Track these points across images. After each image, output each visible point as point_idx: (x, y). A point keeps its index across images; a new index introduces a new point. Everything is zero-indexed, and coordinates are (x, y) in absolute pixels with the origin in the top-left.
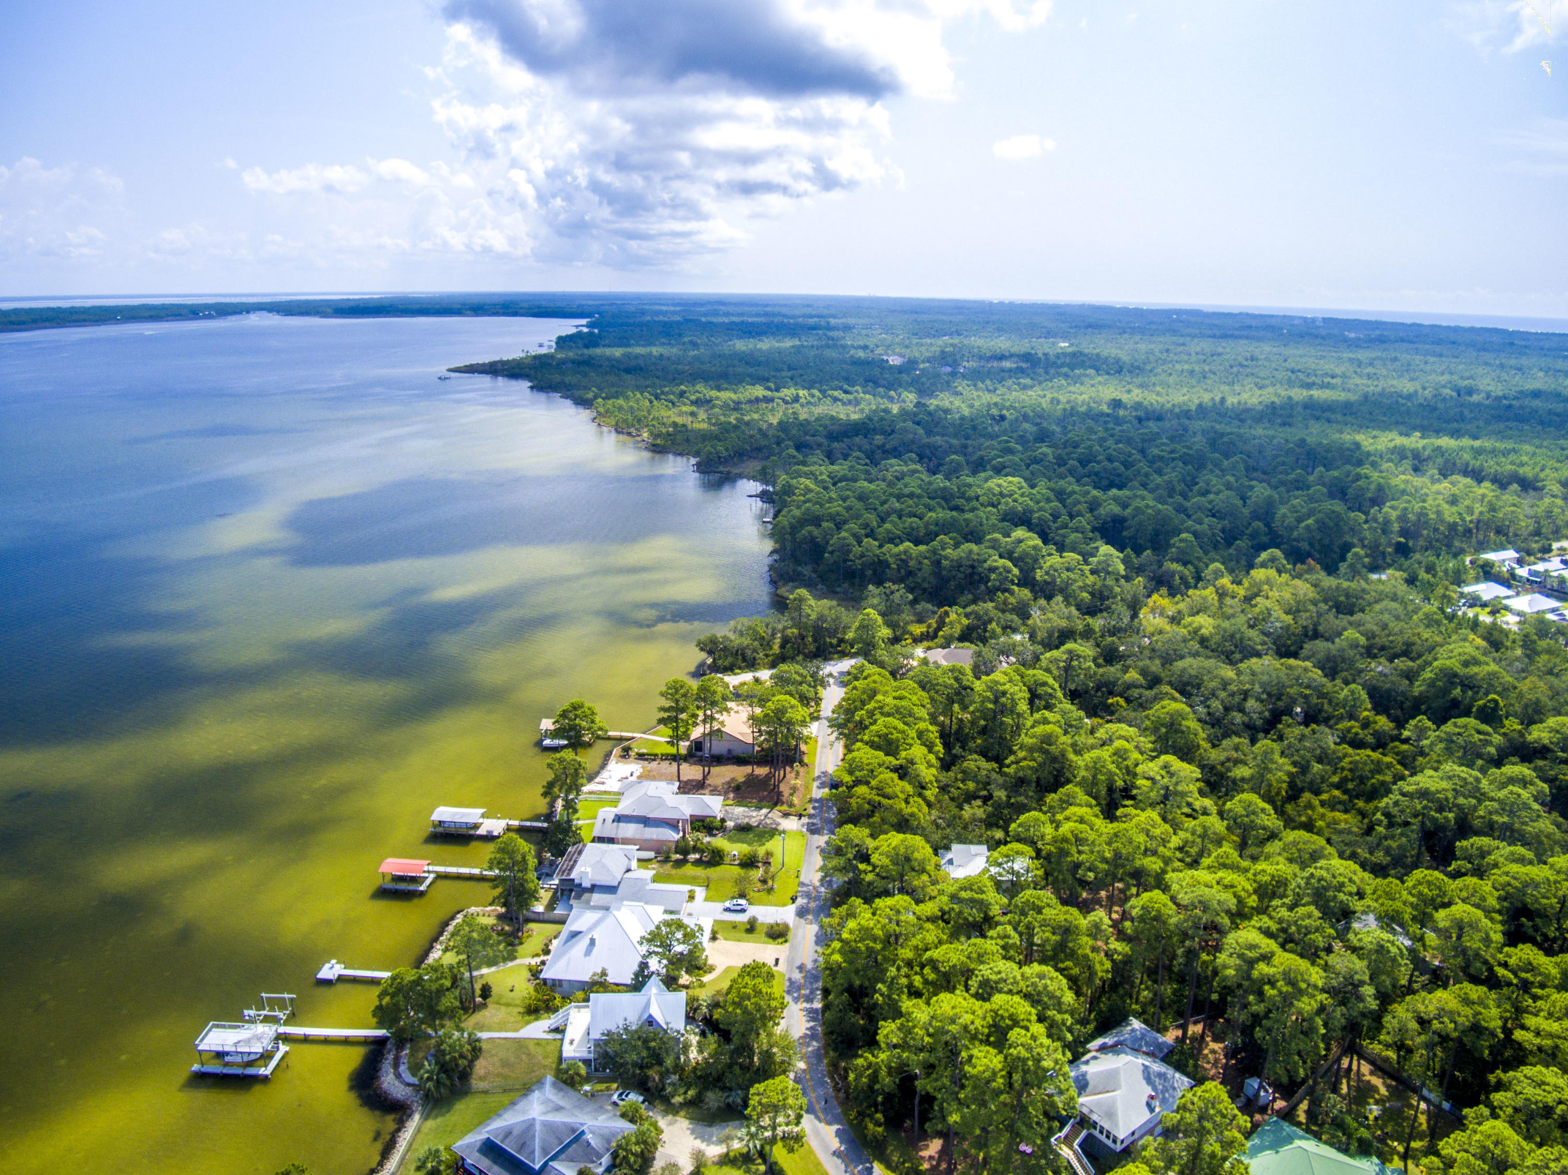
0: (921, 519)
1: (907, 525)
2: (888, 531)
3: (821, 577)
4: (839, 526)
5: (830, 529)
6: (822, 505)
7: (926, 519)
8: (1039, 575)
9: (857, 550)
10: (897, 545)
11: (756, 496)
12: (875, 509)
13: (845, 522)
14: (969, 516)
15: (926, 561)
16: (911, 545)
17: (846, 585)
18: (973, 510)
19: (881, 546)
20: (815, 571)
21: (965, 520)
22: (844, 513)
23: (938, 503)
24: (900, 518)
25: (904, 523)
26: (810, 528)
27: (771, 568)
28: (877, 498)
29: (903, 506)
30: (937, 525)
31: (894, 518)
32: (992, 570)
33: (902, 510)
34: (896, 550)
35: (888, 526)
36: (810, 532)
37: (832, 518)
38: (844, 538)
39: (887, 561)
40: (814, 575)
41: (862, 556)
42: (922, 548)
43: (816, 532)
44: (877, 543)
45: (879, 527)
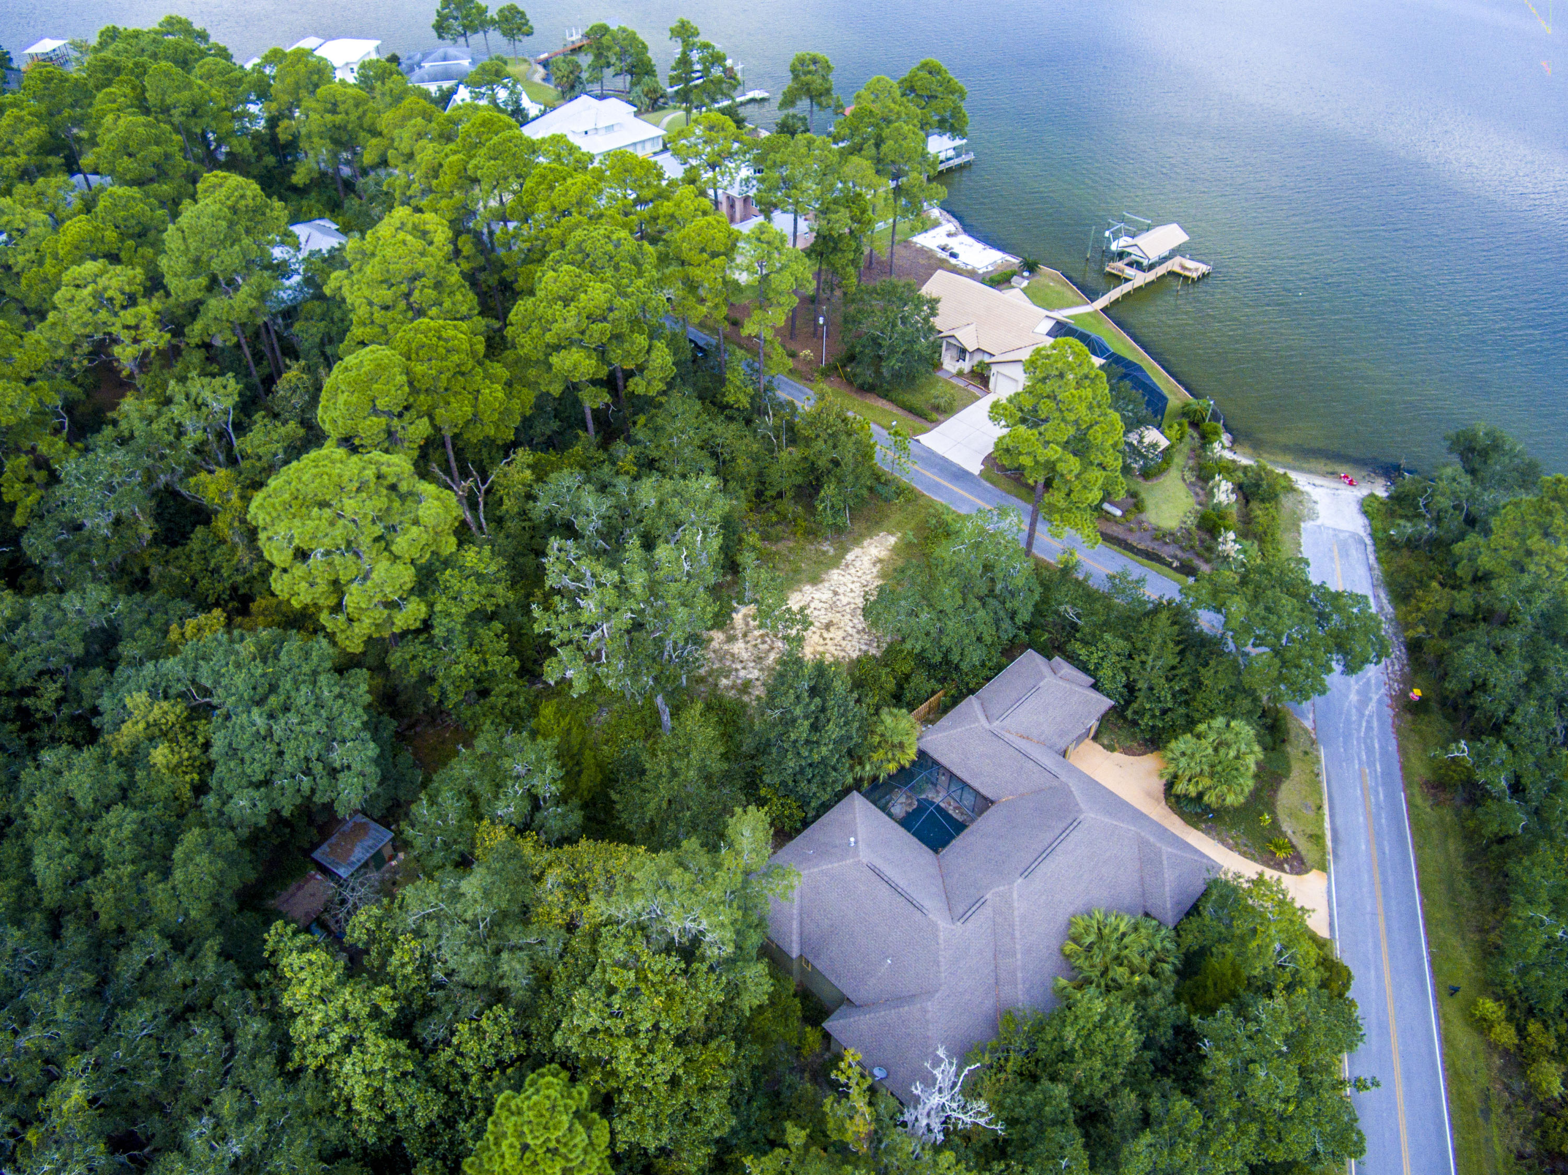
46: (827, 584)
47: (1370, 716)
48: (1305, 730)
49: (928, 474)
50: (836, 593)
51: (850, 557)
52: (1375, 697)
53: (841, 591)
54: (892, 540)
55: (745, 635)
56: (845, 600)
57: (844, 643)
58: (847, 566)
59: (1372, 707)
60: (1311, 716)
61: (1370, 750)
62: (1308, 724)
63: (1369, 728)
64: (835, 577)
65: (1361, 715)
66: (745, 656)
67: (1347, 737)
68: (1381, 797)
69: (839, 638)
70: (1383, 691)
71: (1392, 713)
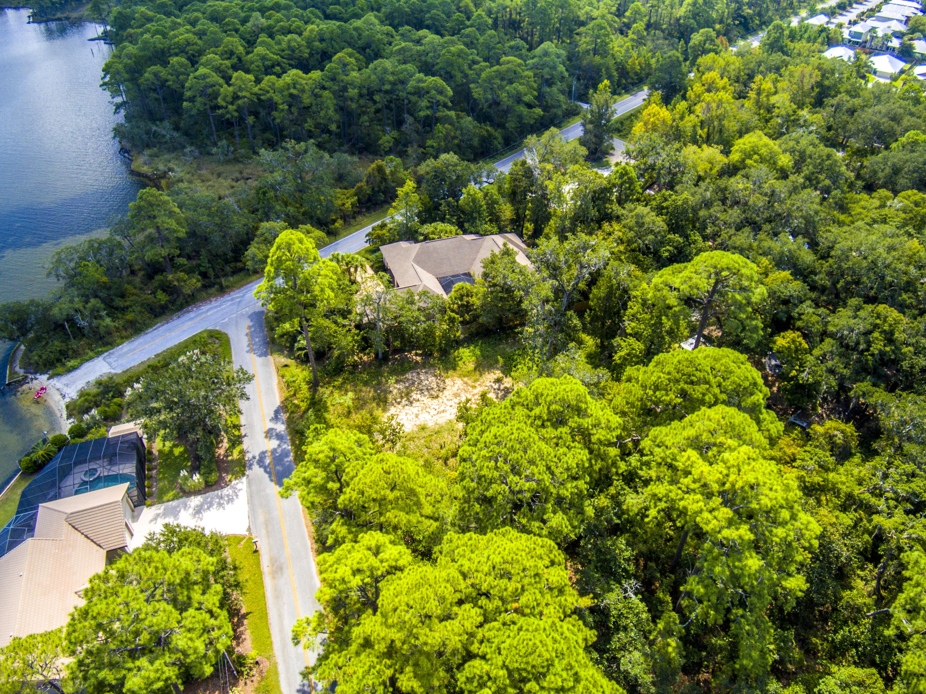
0: (300, 34)
1: (284, 45)
2: (264, 58)
3: (187, 134)
4: (194, 61)
5: (182, 65)
6: (164, 35)
7: (306, 34)
8: (477, 92)
9: (226, 90)
10: (279, 76)
11: (99, 39)
12: (237, 31)
13: (201, 53)
14: (358, 23)
15: (326, 93)
16: (300, 73)
17: (224, 142)
18: (357, 16)
19: (258, 81)
20: (177, 128)
21: (356, 29)
22: (195, 39)
23: (312, 12)
24: (271, 36)
25: (279, 43)
26: (154, 68)
27: (118, 132)
28: (235, 15)
29: (271, 22)
30: (322, 40)
31: (263, 37)
32: (420, 93)
33: (270, 27)
34: (280, 83)
35: (259, 50)
36: (156, 74)
37: (181, 50)
38: (204, 77)
39: (271, 99)
40: (176, 134)
41: (236, 97)
42: (316, 74)
43: (164, 73)
44: (251, 77)
45: (248, 53)
52: (229, 298)
59: (236, 296)
70: (221, 299)
71: (231, 293)
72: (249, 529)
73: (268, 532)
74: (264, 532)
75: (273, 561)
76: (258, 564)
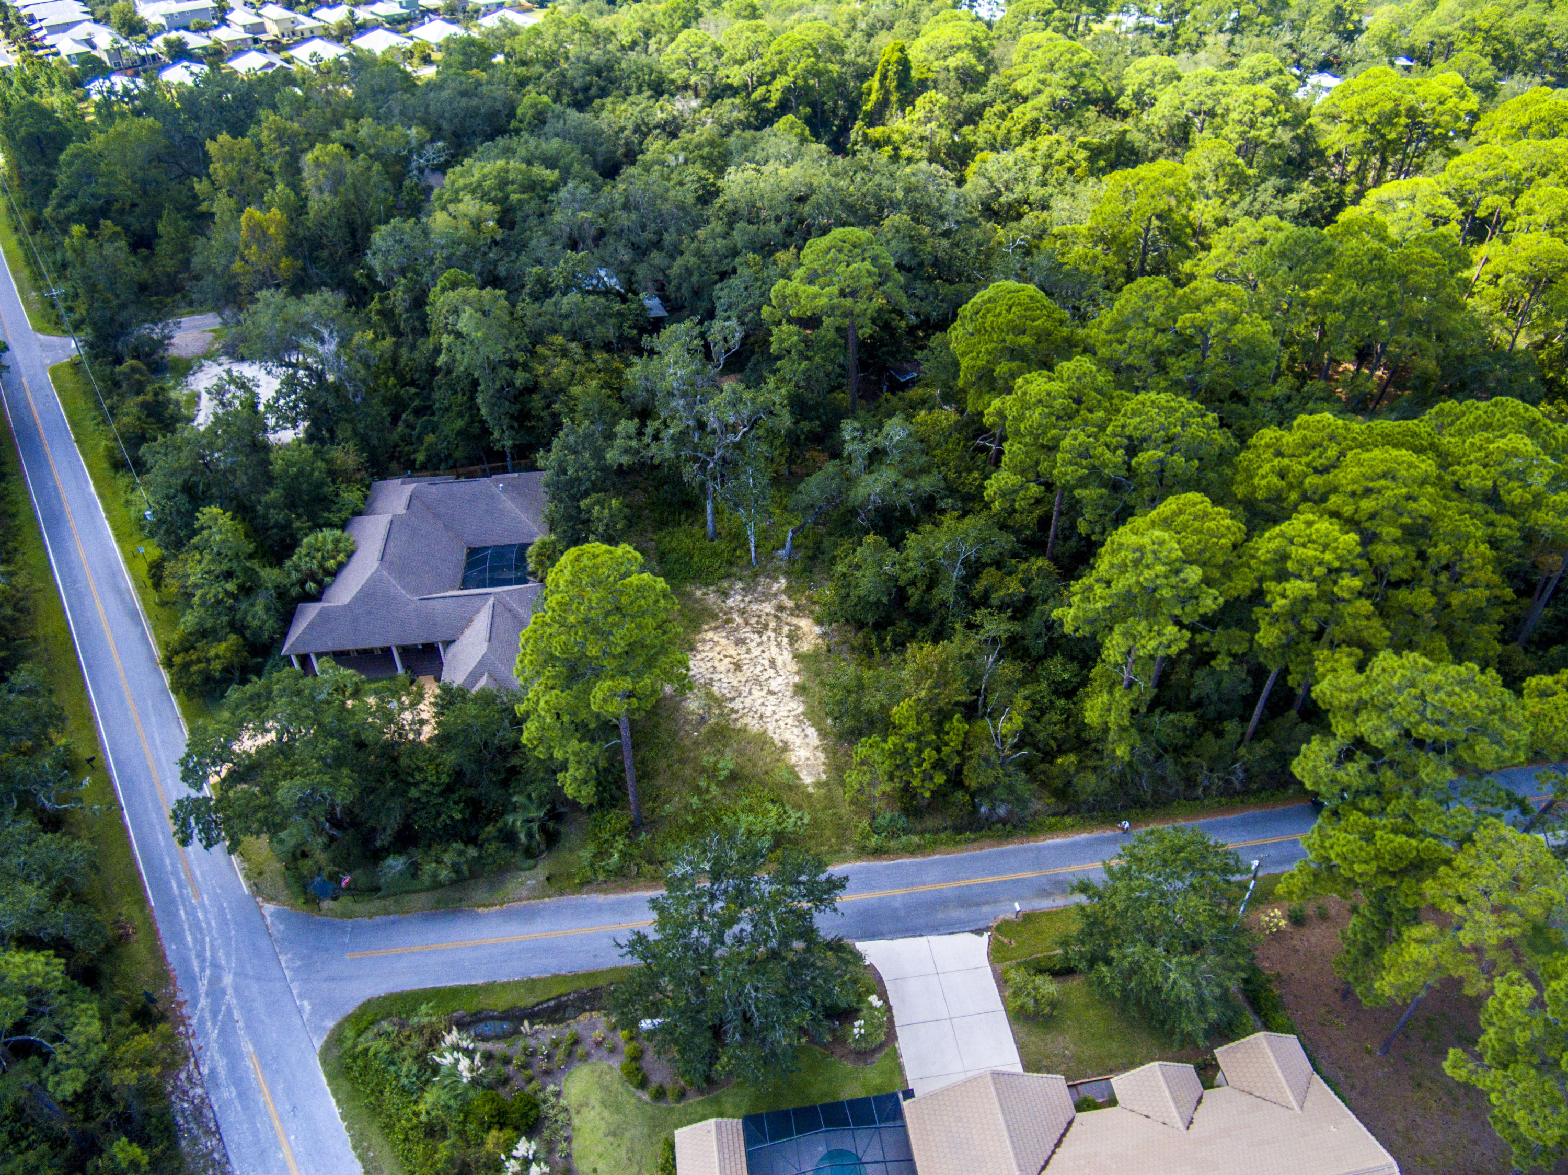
46: (789, 694)
47: (203, 970)
48: (269, 899)
49: (898, 892)
50: (771, 693)
51: (812, 731)
52: (203, 1002)
53: (771, 698)
54: (807, 779)
55: (776, 616)
56: (756, 693)
57: (709, 665)
58: (800, 722)
59: (203, 986)
60: (269, 920)
61: (196, 926)
62: (269, 908)
63: (201, 956)
64: (793, 705)
65: (215, 965)
66: (755, 607)
67: (223, 923)
68: (174, 885)
69: (717, 664)
70: (194, 1021)
71: (181, 997)
72: (979, 932)
73: (987, 903)
74: (985, 909)
75: (1044, 893)
76: (1049, 915)
